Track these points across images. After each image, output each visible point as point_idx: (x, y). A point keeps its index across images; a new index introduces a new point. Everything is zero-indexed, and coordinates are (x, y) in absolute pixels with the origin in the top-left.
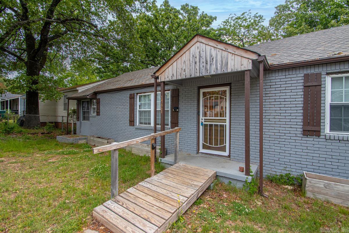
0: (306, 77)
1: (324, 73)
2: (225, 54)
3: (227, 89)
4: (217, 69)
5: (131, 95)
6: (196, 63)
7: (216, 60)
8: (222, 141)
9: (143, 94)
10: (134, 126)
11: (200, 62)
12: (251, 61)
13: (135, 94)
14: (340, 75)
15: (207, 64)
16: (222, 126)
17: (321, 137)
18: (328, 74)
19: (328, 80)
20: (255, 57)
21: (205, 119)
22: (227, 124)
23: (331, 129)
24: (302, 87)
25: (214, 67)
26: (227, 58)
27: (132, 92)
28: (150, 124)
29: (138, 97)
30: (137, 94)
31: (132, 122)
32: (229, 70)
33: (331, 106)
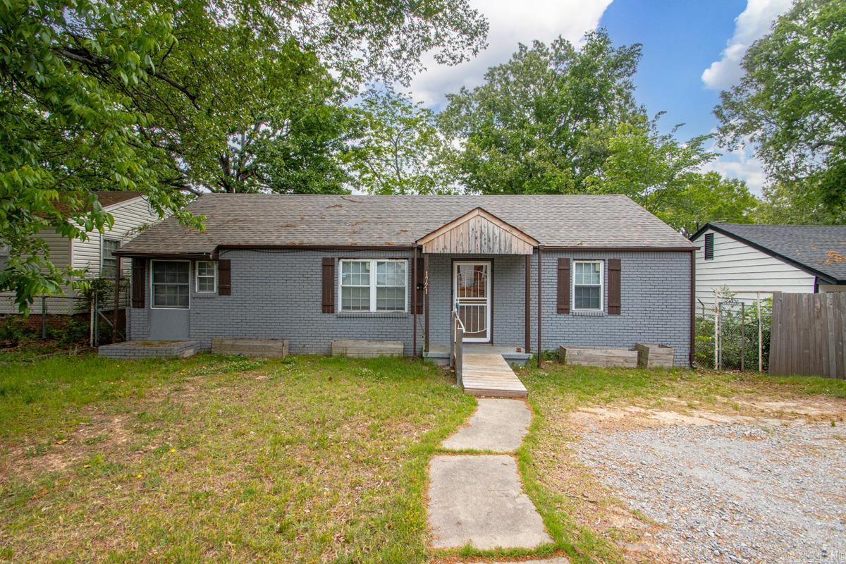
0: (559, 260)
1: (571, 259)
2: (509, 235)
3: (488, 264)
4: (500, 249)
5: (325, 260)
6: (476, 238)
7: (500, 240)
8: (483, 326)
9: (353, 260)
10: (333, 312)
11: (481, 238)
12: (532, 247)
13: (336, 260)
14: (581, 262)
15: (489, 241)
16: (482, 308)
17: (571, 314)
18: (574, 260)
19: (574, 264)
20: (535, 244)
21: (460, 300)
22: (488, 305)
23: (576, 307)
24: (556, 270)
25: (497, 246)
26: (511, 240)
27: (329, 255)
28: (368, 308)
29: (341, 263)
30: (339, 259)
31: (328, 306)
32: (513, 253)
33: (576, 287)
